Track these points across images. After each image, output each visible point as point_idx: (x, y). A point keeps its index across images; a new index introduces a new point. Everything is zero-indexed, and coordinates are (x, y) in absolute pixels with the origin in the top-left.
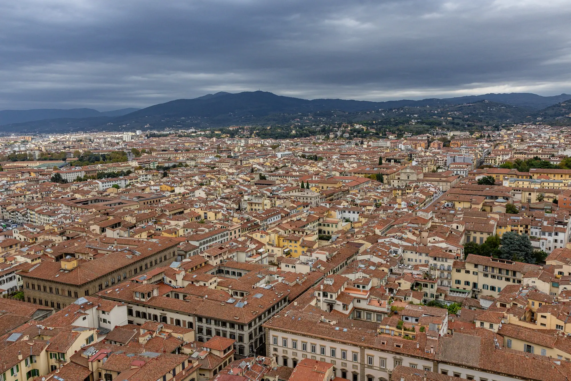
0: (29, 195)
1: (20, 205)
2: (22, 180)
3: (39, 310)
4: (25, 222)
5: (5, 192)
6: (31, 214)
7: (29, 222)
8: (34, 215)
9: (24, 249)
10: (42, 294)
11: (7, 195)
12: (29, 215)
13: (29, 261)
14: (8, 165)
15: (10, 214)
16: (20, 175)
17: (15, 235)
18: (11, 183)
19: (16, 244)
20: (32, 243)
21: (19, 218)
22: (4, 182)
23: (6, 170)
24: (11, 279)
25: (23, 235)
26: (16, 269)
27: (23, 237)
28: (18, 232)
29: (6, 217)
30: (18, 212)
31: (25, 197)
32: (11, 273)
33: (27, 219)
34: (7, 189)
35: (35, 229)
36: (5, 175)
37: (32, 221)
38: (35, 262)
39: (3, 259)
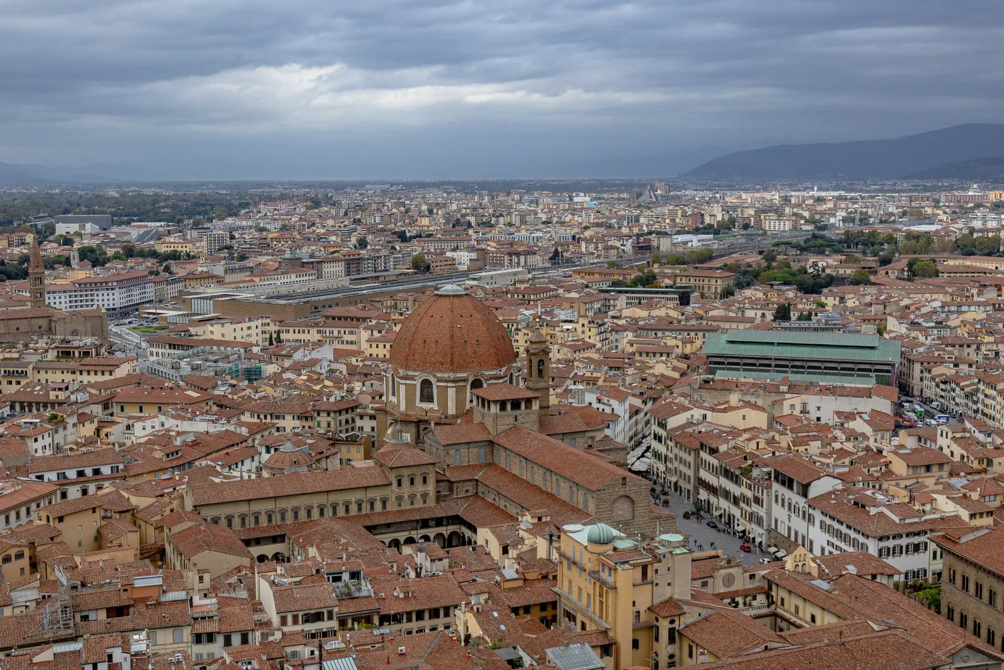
0: (989, 347)
1: (964, 368)
2: (979, 304)
3: (970, 647)
4: (970, 413)
5: (935, 331)
6: (986, 396)
7: (979, 416)
8: (994, 399)
9: (958, 482)
10: (984, 608)
11: (939, 338)
12: (981, 396)
13: (965, 515)
14: (951, 263)
15: (937, 386)
16: (975, 291)
17: (942, 441)
18: (953, 308)
19: (941, 465)
20: (979, 472)
21: (958, 400)
22: (937, 304)
23: (945, 275)
24: (916, 548)
25: (960, 445)
26: (931, 527)
27: (958, 451)
28: (950, 435)
29: (927, 393)
30: (958, 385)
31: (978, 348)
32: (918, 534)
33: (975, 407)
34: (941, 323)
35: (989, 435)
36: (940, 289)
37: (985, 415)
38: (978, 522)
39: (906, 493)
